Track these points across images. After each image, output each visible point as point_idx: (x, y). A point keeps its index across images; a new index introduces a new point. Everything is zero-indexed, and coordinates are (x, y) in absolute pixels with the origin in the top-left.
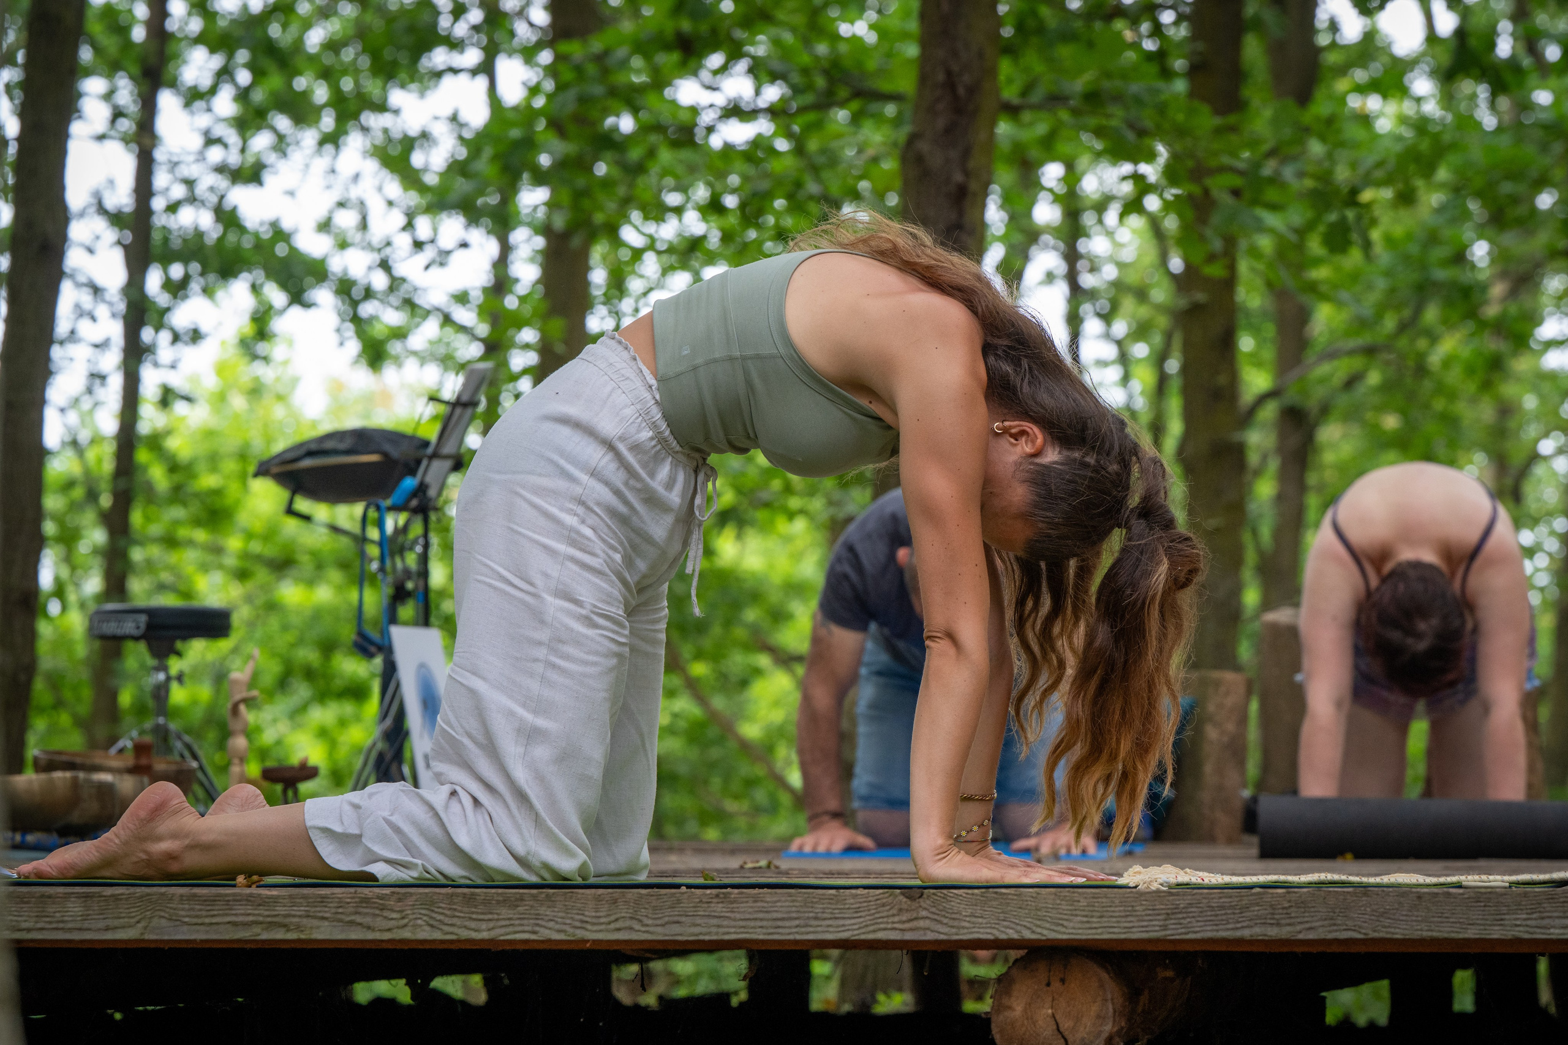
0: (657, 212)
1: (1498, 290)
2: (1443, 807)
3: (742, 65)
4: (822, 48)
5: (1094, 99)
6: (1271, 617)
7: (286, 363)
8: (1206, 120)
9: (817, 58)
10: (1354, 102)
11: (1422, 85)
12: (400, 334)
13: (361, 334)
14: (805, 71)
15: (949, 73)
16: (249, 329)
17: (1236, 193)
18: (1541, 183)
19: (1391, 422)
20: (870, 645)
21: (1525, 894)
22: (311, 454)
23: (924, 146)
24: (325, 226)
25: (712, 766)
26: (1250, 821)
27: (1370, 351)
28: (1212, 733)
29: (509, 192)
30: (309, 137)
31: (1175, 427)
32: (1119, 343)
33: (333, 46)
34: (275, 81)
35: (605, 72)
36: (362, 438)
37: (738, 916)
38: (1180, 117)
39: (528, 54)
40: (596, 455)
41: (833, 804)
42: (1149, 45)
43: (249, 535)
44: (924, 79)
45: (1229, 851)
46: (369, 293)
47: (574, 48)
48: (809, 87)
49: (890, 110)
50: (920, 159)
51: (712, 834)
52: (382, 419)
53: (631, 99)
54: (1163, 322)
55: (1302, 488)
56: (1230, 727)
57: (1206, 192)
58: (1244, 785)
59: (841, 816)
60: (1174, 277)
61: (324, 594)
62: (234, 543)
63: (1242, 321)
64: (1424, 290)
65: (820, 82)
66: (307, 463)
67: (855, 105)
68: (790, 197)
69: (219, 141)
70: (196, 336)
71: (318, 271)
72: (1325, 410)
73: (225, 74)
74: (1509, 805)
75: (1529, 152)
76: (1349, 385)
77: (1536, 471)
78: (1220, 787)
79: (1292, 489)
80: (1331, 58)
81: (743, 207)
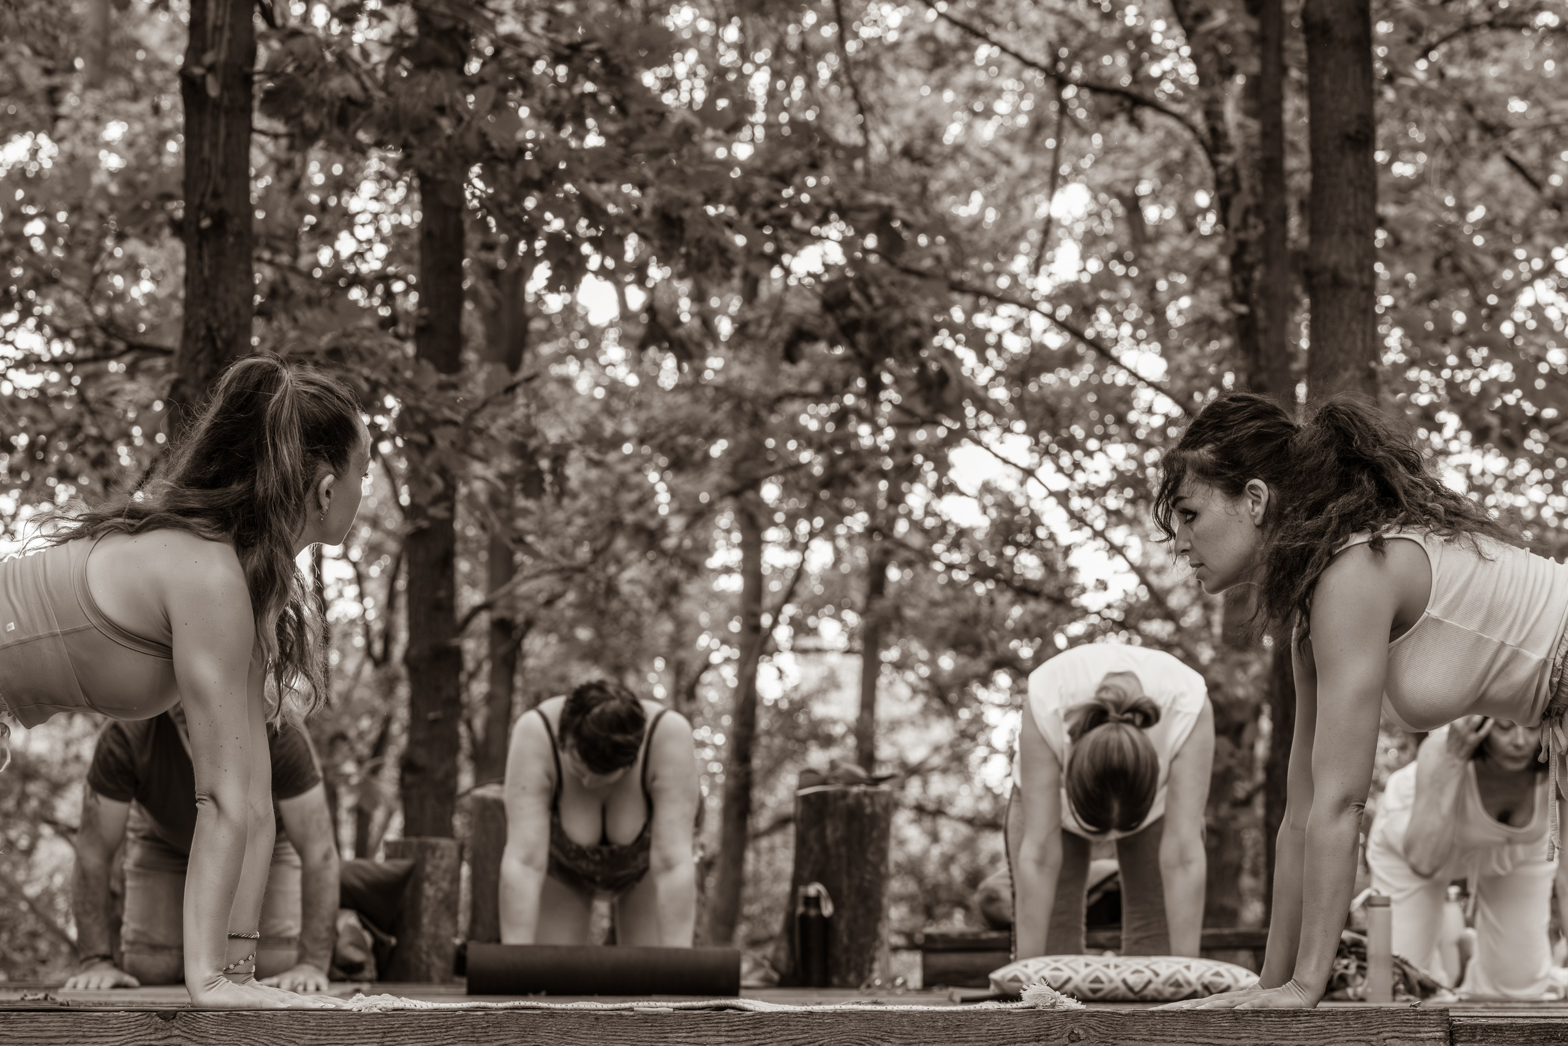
1: (676, 524)
3: (31, 322)
4: (100, 310)
6: (480, 792)
8: (432, 377)
9: (96, 317)
10: (556, 369)
11: (614, 353)
14: (87, 327)
15: (209, 329)
18: (713, 436)
19: (584, 634)
20: (133, 812)
21: (686, 1017)
23: (186, 390)
26: (460, 965)
27: (569, 574)
28: (429, 890)
31: (402, 636)
32: (355, 565)
37: (16, 1034)
38: (408, 374)
41: (103, 948)
42: (384, 312)
44: (187, 333)
45: (442, 990)
48: (90, 342)
49: (160, 362)
50: (181, 402)
54: (392, 546)
55: (511, 689)
56: (445, 885)
57: (431, 440)
58: (456, 935)
59: (112, 959)
60: (402, 508)
63: (459, 547)
64: (615, 526)
65: (99, 337)
67: (129, 358)
68: (70, 437)
72: (529, 624)
74: (678, 951)
75: (703, 410)
76: (550, 603)
77: (707, 677)
78: (436, 937)
79: (501, 691)
80: (537, 325)
81: (32, 446)
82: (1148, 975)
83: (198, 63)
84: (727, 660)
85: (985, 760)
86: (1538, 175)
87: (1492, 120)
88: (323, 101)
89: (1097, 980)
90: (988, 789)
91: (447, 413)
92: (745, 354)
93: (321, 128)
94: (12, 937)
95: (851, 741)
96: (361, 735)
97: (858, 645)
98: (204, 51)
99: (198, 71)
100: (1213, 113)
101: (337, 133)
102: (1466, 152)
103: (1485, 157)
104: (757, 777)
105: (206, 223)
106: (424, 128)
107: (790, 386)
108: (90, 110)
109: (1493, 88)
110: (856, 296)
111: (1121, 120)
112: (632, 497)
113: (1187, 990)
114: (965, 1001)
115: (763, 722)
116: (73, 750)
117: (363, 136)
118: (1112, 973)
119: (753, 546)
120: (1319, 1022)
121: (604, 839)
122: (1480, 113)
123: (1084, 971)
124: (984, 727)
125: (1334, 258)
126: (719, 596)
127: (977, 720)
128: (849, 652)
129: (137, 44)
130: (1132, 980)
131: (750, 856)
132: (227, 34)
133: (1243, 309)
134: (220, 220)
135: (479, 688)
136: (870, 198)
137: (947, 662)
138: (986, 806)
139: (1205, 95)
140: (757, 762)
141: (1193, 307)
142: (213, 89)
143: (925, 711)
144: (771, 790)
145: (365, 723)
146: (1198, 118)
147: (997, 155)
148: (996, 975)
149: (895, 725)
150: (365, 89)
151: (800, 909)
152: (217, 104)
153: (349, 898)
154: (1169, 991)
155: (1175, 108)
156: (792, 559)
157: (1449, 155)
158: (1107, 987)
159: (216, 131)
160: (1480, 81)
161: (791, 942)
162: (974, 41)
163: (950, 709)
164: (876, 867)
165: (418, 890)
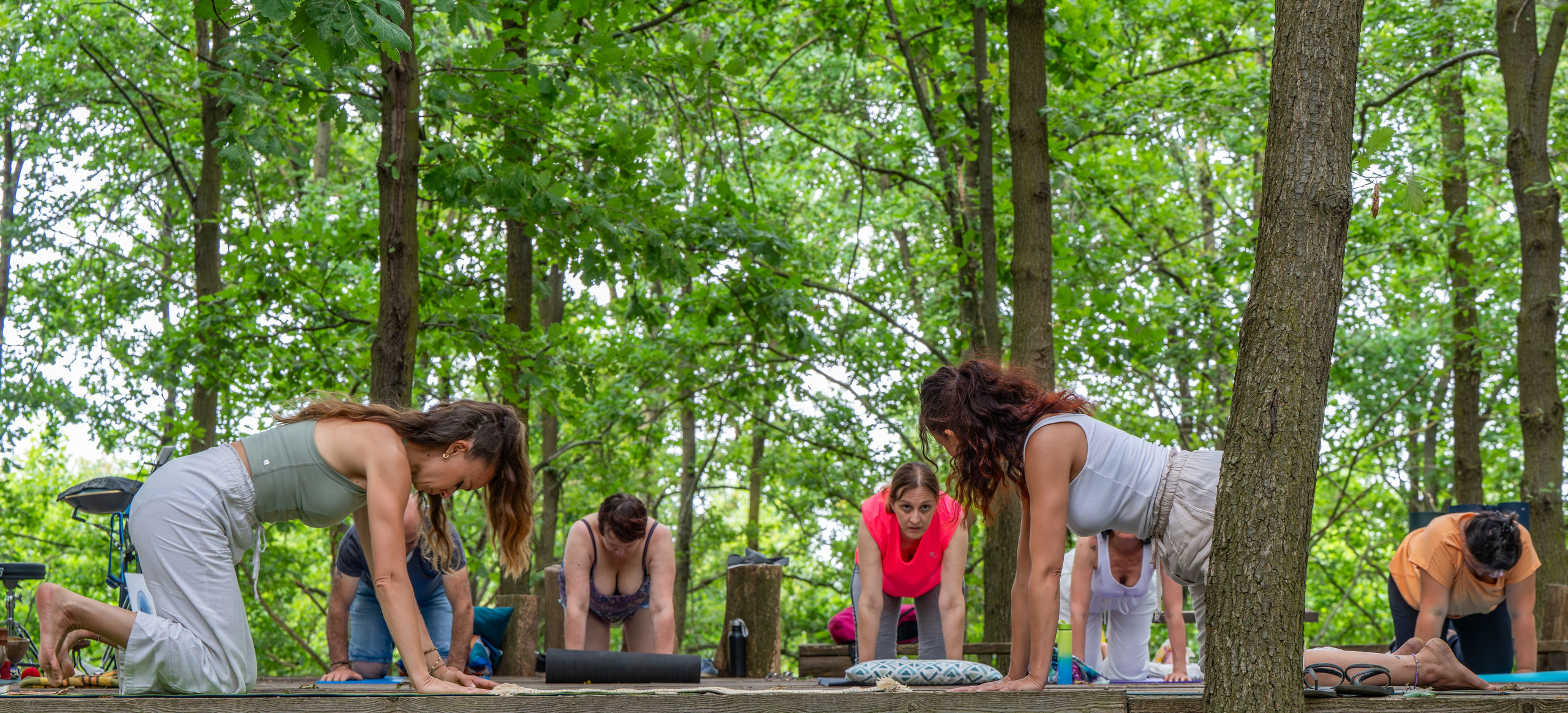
0: (248, 378)
1: (647, 417)
2: (633, 657)
3: (289, 307)
4: (330, 299)
5: (463, 323)
6: (549, 569)
7: (64, 448)
8: (517, 333)
9: (327, 304)
10: (580, 331)
11: (611, 321)
12: (120, 435)
13: (101, 434)
14: (321, 310)
15: (394, 310)
16: (46, 432)
17: (531, 368)
19: (597, 479)
21: (686, 697)
22: (85, 489)
23: (382, 344)
24: (85, 382)
25: (274, 642)
26: (541, 665)
27: (588, 445)
28: (521, 624)
29: (176, 366)
30: (77, 340)
33: (89, 296)
34: (60, 314)
35: (225, 309)
36: (110, 482)
37: (308, 710)
39: (184, 302)
40: (213, 493)
41: (343, 659)
43: (47, 531)
44: (382, 312)
45: (531, 678)
46: (106, 415)
47: (209, 299)
48: (322, 318)
49: (361, 329)
50: (380, 350)
51: (274, 673)
52: (115, 472)
53: (235, 322)
55: (556, 510)
57: (518, 368)
58: (537, 649)
59: (346, 663)
61: (83, 560)
62: (40, 535)
64: (614, 417)
65: (328, 315)
66: (83, 494)
68: (312, 370)
69: (33, 342)
70: (22, 433)
71: (81, 405)
72: (566, 472)
73: (35, 310)
75: (663, 353)
76: (576, 461)
77: (665, 502)
78: (525, 650)
79: (550, 511)
80: (569, 306)
81: (290, 375)
82: (935, 670)
83: (387, 160)
84: (674, 493)
85: (819, 547)
86: (1129, 218)
87: (1104, 187)
88: (457, 181)
89: (906, 673)
90: (821, 564)
91: (527, 353)
92: (686, 321)
93: (456, 196)
94: (280, 650)
95: (744, 537)
96: (471, 536)
97: (748, 484)
98: (390, 153)
99: (387, 165)
100: (948, 183)
101: (465, 198)
102: (1089, 205)
103: (1100, 208)
104: (692, 558)
105: (392, 250)
106: (514, 195)
107: (713, 339)
108: (319, 189)
109: (1104, 168)
110: (750, 288)
111: (895, 188)
112: (623, 401)
113: (957, 679)
114: (831, 685)
115: (696, 526)
116: (313, 545)
117: (478, 199)
118: (915, 669)
119: (689, 429)
120: (1052, 698)
121: (617, 592)
122: (1097, 183)
123: (899, 668)
124: (819, 530)
125: (1028, 263)
126: (670, 457)
127: (813, 525)
128: (741, 488)
129: (343, 152)
130: (926, 673)
131: (689, 603)
132: (403, 144)
133: (969, 294)
134: (400, 248)
135: (538, 509)
136: (761, 233)
137: (798, 493)
138: (819, 573)
139: (943, 174)
140: (694, 549)
141: (936, 293)
142: (396, 176)
143: (785, 520)
144: (700, 566)
145: (474, 529)
146: (939, 187)
147: (824, 208)
148: (849, 671)
149: (768, 529)
150: (481, 173)
151: (730, 633)
152: (398, 184)
153: (478, 630)
154: (947, 679)
155: (928, 182)
156: (711, 436)
157: (1080, 207)
158: (912, 677)
159: (397, 198)
160: (1097, 165)
161: (725, 651)
162: (813, 144)
163: (799, 519)
164: (772, 609)
165: (515, 623)
